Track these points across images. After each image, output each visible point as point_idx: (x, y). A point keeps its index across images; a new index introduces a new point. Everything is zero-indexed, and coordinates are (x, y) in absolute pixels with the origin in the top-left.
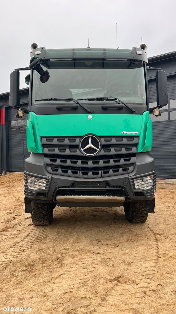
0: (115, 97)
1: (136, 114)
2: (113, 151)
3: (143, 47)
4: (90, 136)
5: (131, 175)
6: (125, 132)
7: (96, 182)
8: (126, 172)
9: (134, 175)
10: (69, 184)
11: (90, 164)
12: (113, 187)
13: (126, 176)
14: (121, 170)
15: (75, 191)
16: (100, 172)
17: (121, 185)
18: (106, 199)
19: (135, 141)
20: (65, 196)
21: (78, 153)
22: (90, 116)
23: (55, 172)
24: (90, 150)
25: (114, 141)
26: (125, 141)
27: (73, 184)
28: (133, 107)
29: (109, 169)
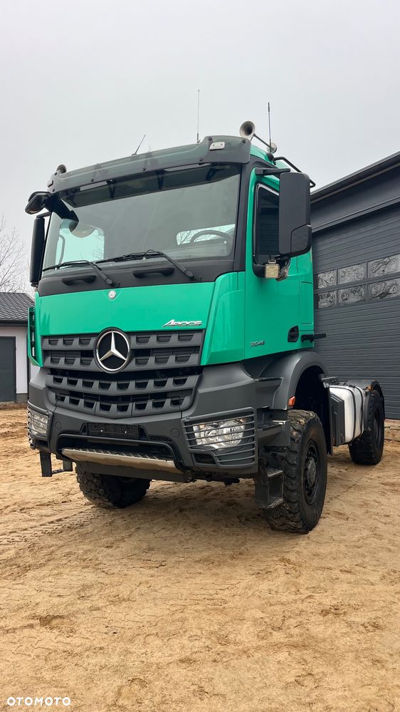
0: (157, 249)
1: (200, 281)
2: (151, 363)
3: (248, 128)
4: (113, 332)
5: (186, 416)
6: (173, 322)
7: (122, 425)
8: (177, 408)
9: (190, 416)
10: (78, 428)
11: (113, 389)
12: (153, 438)
13: (177, 416)
14: (168, 402)
15: (89, 441)
16: (131, 404)
17: (167, 434)
18: (139, 462)
19: (195, 340)
20: (74, 450)
21: (92, 367)
22: (112, 293)
23: (59, 403)
24: (112, 361)
25: (153, 342)
26: (174, 341)
27: (86, 427)
28: (188, 269)
29: (147, 400)
